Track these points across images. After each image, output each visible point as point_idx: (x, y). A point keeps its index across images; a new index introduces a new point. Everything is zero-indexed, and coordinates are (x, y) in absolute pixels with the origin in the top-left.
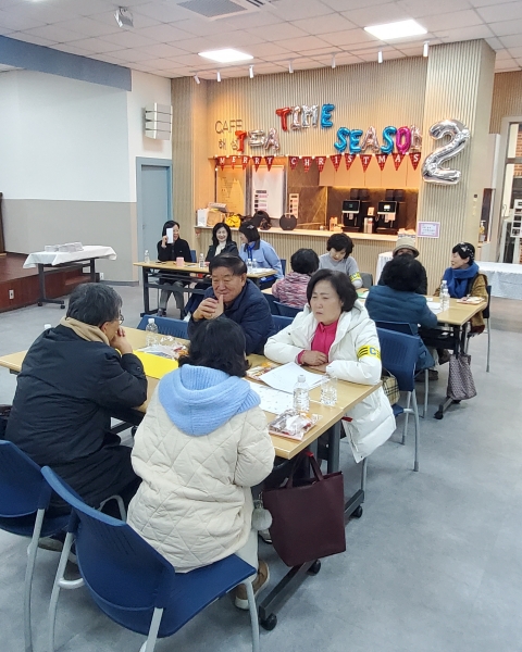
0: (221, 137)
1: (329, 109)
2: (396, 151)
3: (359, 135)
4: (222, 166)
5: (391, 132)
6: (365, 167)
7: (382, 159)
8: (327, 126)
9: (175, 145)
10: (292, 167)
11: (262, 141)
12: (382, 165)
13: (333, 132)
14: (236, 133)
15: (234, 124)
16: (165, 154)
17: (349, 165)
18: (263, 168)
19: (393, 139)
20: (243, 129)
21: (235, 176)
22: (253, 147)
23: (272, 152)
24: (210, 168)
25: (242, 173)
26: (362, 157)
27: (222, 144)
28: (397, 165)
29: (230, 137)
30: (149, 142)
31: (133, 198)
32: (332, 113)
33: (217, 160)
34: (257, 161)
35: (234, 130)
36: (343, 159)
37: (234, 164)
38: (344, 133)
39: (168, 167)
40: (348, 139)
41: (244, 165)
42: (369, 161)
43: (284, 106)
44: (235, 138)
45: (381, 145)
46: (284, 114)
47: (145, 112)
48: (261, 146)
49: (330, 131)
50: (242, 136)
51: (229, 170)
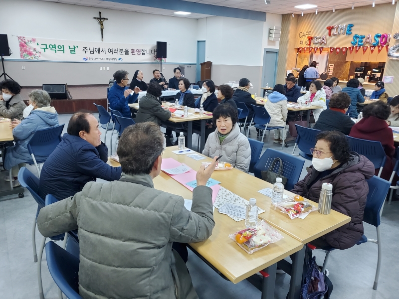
0: (301, 39)
1: (351, 26)
2: (380, 45)
3: (363, 38)
4: (300, 52)
5: (378, 36)
6: (364, 52)
7: (372, 48)
8: (349, 34)
9: (281, 43)
10: (331, 52)
11: (318, 41)
12: (372, 51)
13: (351, 37)
14: (308, 37)
15: (307, 33)
16: (276, 47)
17: (357, 51)
18: (318, 53)
19: (378, 39)
20: (311, 36)
21: (305, 56)
22: (315, 43)
23: (323, 46)
24: (295, 53)
25: (309, 55)
26: (363, 48)
27: (301, 42)
28: (379, 51)
29: (305, 39)
30: (271, 42)
31: (262, 65)
32: (352, 28)
33: (299, 49)
34: (316, 50)
35: (307, 36)
36: (354, 49)
37: (305, 51)
38: (356, 37)
39: (277, 52)
40: (358, 40)
41: (310, 51)
42: (366, 49)
43: (330, 25)
44: (307, 39)
45: (373, 42)
46: (330, 29)
47: (270, 29)
48: (318, 43)
49: (350, 36)
50: (310, 39)
51: (303, 53)
